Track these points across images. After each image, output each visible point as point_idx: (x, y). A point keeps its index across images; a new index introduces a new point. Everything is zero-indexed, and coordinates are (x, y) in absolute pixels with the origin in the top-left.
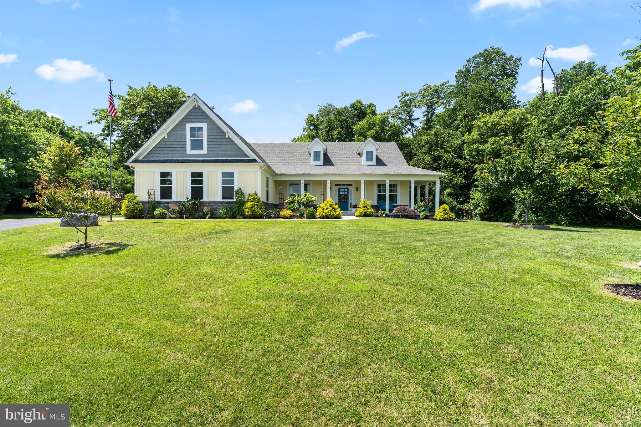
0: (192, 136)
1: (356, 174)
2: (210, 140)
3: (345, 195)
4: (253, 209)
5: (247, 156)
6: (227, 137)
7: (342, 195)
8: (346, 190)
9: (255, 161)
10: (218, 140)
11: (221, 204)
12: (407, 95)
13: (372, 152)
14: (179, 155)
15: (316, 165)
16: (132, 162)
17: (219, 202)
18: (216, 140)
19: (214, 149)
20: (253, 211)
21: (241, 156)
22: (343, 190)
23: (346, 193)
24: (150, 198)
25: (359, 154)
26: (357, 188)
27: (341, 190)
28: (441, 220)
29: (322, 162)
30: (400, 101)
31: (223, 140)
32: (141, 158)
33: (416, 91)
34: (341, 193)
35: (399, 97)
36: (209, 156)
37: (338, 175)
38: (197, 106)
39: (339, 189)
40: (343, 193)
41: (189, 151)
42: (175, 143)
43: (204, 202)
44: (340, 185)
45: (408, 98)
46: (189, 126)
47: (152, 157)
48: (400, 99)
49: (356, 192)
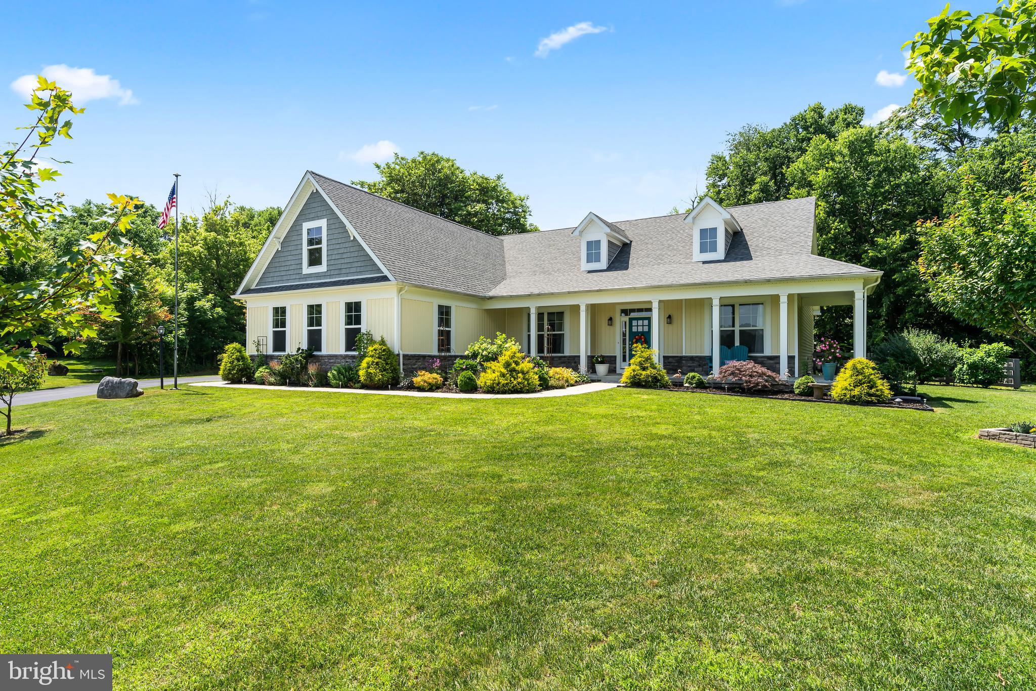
0: (309, 243)
2: (332, 247)
3: (643, 333)
5: (379, 270)
6: (352, 238)
7: (638, 333)
8: (646, 322)
9: (385, 279)
10: (341, 246)
11: (343, 360)
13: (714, 229)
14: (294, 277)
15: (589, 272)
16: (241, 294)
17: (341, 356)
18: (338, 246)
19: (336, 262)
21: (372, 271)
22: (640, 322)
23: (646, 329)
24: (258, 351)
26: (669, 317)
27: (634, 323)
31: (347, 245)
32: (253, 287)
34: (634, 329)
36: (330, 276)
38: (315, 191)
39: (631, 320)
40: (640, 329)
41: (307, 270)
42: (290, 258)
43: (322, 356)
44: (633, 311)
46: (306, 226)
47: (265, 283)
49: (670, 325)
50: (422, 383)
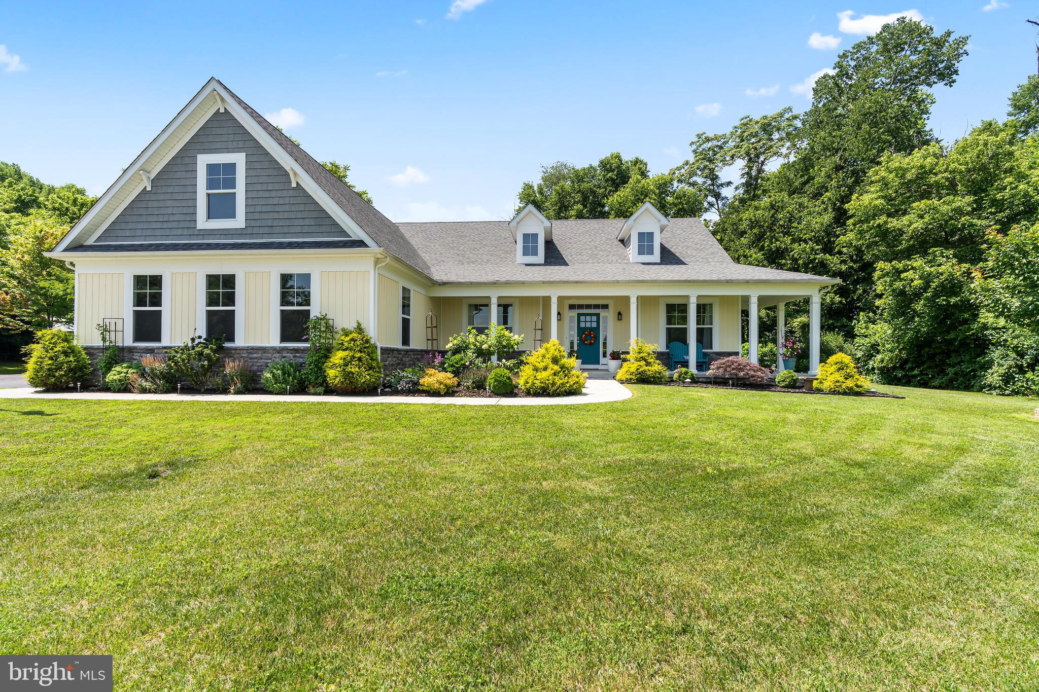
0: (211, 184)
1: (618, 282)
2: (254, 194)
3: (591, 329)
4: (348, 369)
5: (343, 233)
6: (294, 185)
7: (586, 328)
8: (594, 318)
9: (361, 244)
10: (273, 194)
11: (277, 355)
12: (708, 140)
13: (651, 235)
14: (180, 232)
15: (527, 265)
16: (66, 250)
17: (274, 349)
18: (267, 194)
19: (263, 216)
20: (348, 375)
21: (329, 234)
22: (588, 318)
23: (594, 325)
24: (104, 339)
25: (622, 241)
26: (620, 314)
27: (583, 318)
28: (834, 392)
29: (540, 258)
30: (695, 152)
31: (284, 193)
32: (90, 242)
33: (727, 130)
34: (582, 325)
35: (692, 143)
36: (252, 235)
37: (577, 282)
38: (222, 111)
39: (579, 315)
40: (588, 325)
41: (203, 222)
42: (169, 203)
43: (236, 349)
44: (580, 307)
45: (709, 145)
46: (203, 160)
47: (117, 238)
48: (694, 147)
49: (619, 322)
50: (437, 386)
